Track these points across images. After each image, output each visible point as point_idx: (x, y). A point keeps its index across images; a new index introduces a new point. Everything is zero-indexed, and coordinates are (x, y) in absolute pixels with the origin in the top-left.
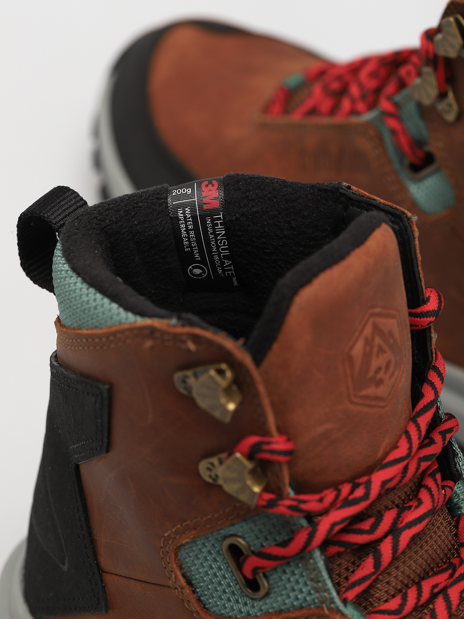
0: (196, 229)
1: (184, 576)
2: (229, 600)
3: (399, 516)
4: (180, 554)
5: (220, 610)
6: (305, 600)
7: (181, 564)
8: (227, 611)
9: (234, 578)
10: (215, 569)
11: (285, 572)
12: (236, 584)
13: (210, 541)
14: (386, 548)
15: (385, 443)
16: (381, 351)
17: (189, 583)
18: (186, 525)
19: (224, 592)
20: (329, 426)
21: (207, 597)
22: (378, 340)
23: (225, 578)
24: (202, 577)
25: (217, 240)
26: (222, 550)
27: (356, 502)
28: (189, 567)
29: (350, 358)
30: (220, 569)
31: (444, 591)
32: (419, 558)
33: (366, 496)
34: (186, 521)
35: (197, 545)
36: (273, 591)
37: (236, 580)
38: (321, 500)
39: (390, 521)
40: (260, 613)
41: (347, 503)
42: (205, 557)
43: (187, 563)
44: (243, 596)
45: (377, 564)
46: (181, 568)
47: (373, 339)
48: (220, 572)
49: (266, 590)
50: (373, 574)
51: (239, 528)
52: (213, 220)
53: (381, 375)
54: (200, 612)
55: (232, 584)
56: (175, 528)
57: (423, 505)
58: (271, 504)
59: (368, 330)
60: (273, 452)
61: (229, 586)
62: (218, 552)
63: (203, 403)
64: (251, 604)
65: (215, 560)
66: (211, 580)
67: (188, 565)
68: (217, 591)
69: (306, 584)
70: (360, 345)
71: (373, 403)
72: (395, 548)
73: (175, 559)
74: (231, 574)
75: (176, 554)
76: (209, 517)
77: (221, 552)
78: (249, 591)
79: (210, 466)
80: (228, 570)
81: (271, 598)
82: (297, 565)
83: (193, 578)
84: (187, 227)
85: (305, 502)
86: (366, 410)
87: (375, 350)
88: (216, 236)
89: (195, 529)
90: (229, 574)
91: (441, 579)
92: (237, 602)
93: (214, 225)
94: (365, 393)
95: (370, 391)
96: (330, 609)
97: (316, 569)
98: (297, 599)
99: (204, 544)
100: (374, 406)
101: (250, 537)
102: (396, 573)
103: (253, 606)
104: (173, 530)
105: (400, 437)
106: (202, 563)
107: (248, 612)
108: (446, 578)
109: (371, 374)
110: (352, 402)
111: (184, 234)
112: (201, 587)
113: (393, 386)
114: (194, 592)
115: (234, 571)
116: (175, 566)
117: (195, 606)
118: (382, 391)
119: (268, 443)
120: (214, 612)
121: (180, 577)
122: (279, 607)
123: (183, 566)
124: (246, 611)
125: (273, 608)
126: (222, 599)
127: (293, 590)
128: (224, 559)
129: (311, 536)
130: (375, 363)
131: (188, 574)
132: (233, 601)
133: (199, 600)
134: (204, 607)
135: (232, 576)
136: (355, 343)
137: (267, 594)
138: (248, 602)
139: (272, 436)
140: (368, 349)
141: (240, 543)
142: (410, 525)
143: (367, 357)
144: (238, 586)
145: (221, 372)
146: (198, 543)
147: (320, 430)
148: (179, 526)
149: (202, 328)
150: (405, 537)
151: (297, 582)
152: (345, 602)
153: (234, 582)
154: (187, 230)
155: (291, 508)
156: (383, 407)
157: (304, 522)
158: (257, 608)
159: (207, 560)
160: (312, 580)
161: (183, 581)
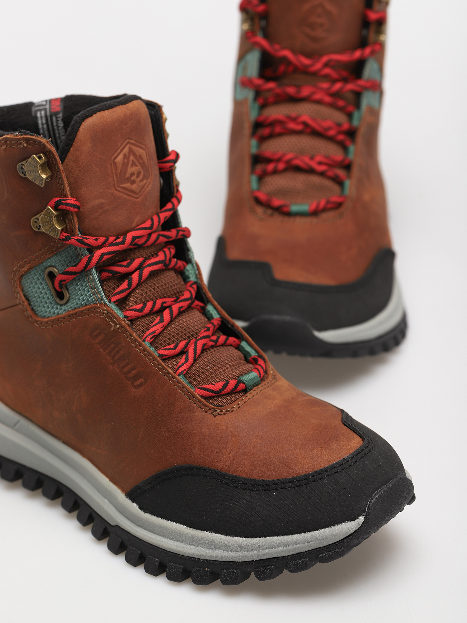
0: (47, 123)
1: (25, 296)
2: (48, 307)
3: (144, 261)
4: (22, 282)
5: (43, 314)
6: (88, 300)
7: (23, 288)
8: (47, 313)
9: (53, 299)
10: (41, 289)
11: (77, 285)
12: (52, 298)
13: (38, 271)
14: (135, 277)
15: (137, 219)
16: (134, 164)
17: (27, 299)
18: (25, 261)
19: (46, 303)
20: (103, 201)
21: (37, 307)
22: (132, 158)
23: (46, 294)
24: (34, 295)
25: (58, 130)
26: (45, 277)
27: (117, 244)
28: (27, 289)
29: (115, 163)
30: (44, 289)
31: (169, 307)
32: (156, 288)
33: (123, 242)
34: (24, 259)
35: (31, 275)
36: (71, 298)
37: (52, 295)
38: (96, 240)
39: (139, 263)
40: (65, 312)
41: (112, 244)
42: (36, 282)
43: (26, 287)
44: (56, 304)
45: (130, 284)
46: (23, 291)
47: (129, 157)
48: (43, 291)
49: (67, 299)
50: (128, 289)
51: (53, 260)
52: (57, 118)
53: (134, 178)
54: (33, 316)
55: (50, 297)
56: (19, 264)
57: (159, 257)
58: (67, 239)
59: (126, 150)
60: (67, 204)
61: (48, 298)
62: (43, 278)
63: (29, 177)
64: (60, 308)
65: (41, 284)
66: (39, 296)
67: (27, 288)
68: (42, 302)
69: (89, 291)
70: (121, 157)
71: (129, 193)
72: (140, 276)
73: (20, 285)
74: (50, 291)
75: (20, 282)
76: (37, 254)
77: (44, 279)
78: (58, 299)
79: (36, 220)
80: (48, 289)
81: (70, 302)
82: (84, 280)
83: (29, 295)
84: (42, 122)
85: (87, 239)
86: (125, 196)
87: (130, 163)
88: (58, 127)
89: (29, 263)
90: (48, 291)
91: (169, 301)
92: (53, 308)
93: (57, 121)
94: (124, 185)
95: (127, 185)
96: (101, 304)
97: (93, 280)
98: (84, 300)
99: (35, 273)
100: (130, 196)
101: (58, 265)
102: (141, 292)
103: (61, 309)
104: (18, 265)
105: (147, 220)
106: (34, 286)
107: (58, 312)
108: (172, 301)
109: (128, 175)
110: (117, 190)
111: (40, 126)
112: (33, 301)
113: (143, 188)
114: (30, 305)
115: (51, 289)
116: (19, 289)
117: (30, 312)
118: (134, 187)
119: (65, 200)
120: (40, 316)
121: (22, 296)
122: (74, 306)
123: (24, 289)
124: (57, 312)
125: (71, 307)
126: (44, 307)
127: (82, 295)
128: (46, 282)
129: (90, 259)
130: (130, 170)
131: (27, 294)
132: (50, 308)
133: (33, 309)
134: (35, 313)
135: (50, 293)
136: (118, 156)
137: (68, 301)
138: (58, 307)
139: (68, 197)
140: (126, 160)
141: (55, 271)
142: (150, 265)
143: (125, 165)
144: (53, 298)
145: (40, 158)
146: (32, 273)
147: (97, 202)
148: (21, 262)
149: (31, 135)
150: (146, 272)
151: (84, 291)
152: (110, 302)
153: (51, 296)
154: (43, 124)
155: (77, 240)
156: (136, 198)
157: (87, 253)
158: (63, 310)
159: (37, 284)
160: (91, 288)
161: (23, 298)
